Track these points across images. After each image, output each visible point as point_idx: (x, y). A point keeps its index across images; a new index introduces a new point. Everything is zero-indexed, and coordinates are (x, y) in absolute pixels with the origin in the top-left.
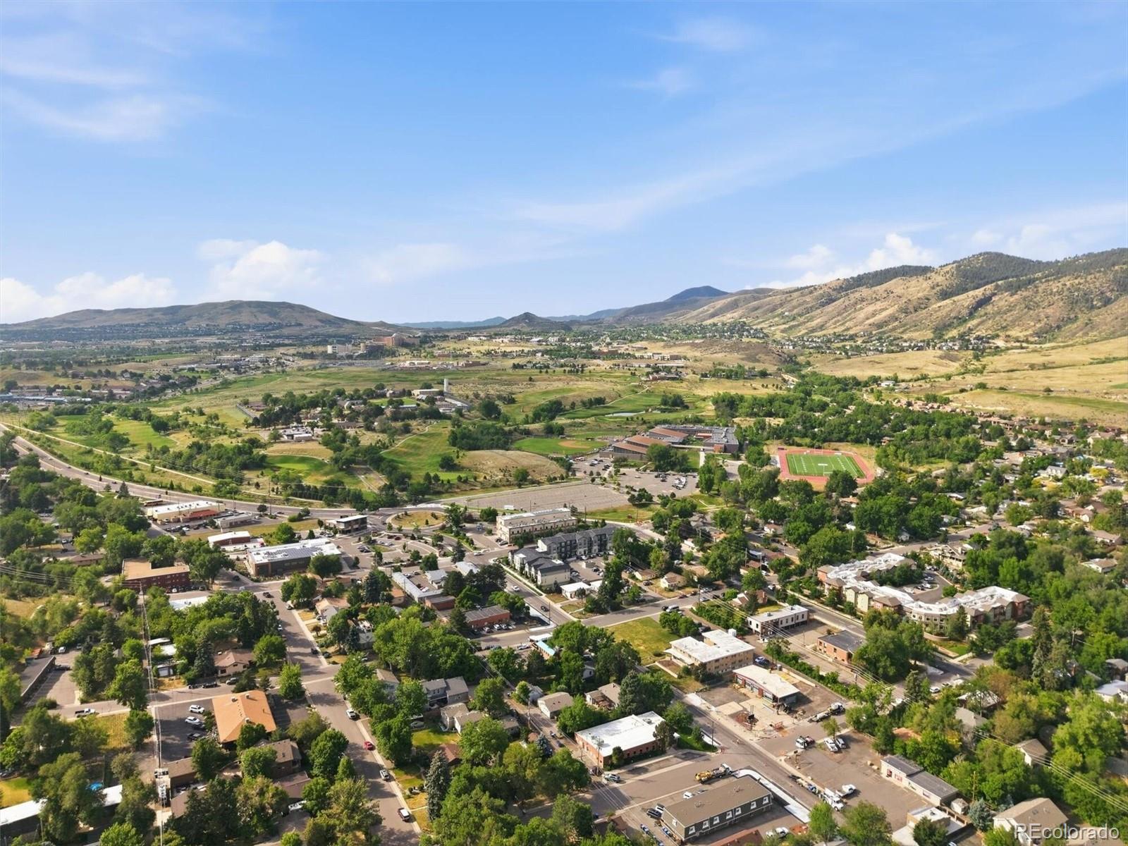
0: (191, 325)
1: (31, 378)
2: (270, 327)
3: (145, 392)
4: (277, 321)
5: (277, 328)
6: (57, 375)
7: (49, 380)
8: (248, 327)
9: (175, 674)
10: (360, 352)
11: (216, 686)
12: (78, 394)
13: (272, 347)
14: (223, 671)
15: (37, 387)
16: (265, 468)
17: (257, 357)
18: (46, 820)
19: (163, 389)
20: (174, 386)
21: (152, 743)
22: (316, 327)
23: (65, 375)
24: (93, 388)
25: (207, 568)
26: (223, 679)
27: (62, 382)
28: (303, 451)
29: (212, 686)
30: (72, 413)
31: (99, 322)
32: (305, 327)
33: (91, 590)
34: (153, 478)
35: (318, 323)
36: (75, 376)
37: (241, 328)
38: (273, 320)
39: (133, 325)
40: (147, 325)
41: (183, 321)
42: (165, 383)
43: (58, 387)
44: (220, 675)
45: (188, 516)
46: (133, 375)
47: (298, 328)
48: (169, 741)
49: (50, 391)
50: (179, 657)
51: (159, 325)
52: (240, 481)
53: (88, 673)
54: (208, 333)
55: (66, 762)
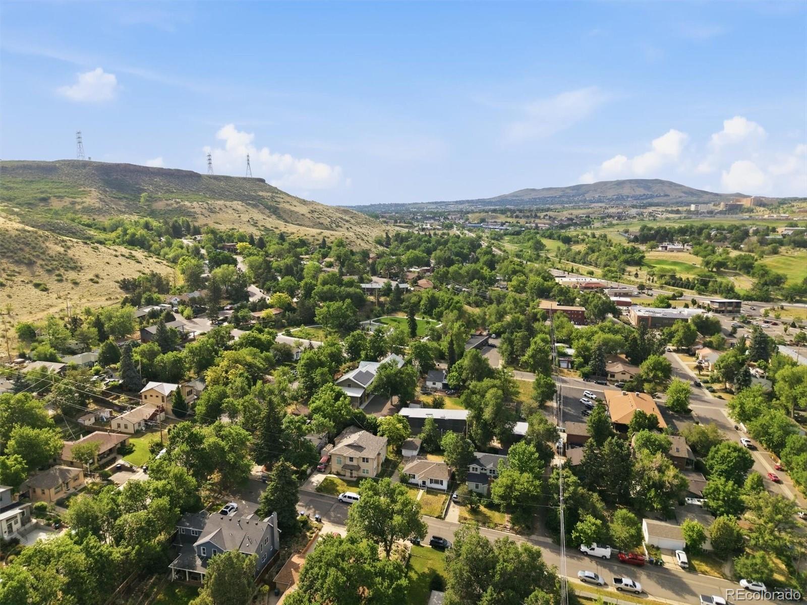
0: (588, 197)
1: (493, 218)
2: (644, 197)
3: (557, 226)
4: (649, 193)
5: (649, 198)
6: (507, 217)
7: (502, 219)
8: (628, 197)
9: (572, 368)
10: (720, 209)
11: (606, 384)
12: (518, 226)
13: (645, 207)
14: (613, 376)
15: (495, 222)
16: (643, 265)
17: (633, 211)
18: (471, 425)
19: (568, 226)
20: (576, 224)
21: (552, 407)
22: (680, 197)
23: (512, 217)
24: (527, 223)
25: (599, 309)
26: (612, 382)
27: (509, 220)
28: (675, 257)
29: (602, 384)
30: (513, 234)
31: (533, 195)
32: (671, 197)
33: (516, 308)
34: (559, 266)
35: (683, 195)
36: (517, 217)
37: (623, 197)
38: (646, 192)
39: (552, 197)
40: (561, 197)
41: (583, 194)
42: (570, 222)
43: (507, 222)
44: (609, 378)
45: (584, 285)
46: (550, 217)
47: (665, 198)
48: (567, 411)
49: (503, 224)
50: (577, 356)
51: (568, 197)
52: (624, 271)
53: (509, 348)
54: (600, 201)
55: (489, 384)
